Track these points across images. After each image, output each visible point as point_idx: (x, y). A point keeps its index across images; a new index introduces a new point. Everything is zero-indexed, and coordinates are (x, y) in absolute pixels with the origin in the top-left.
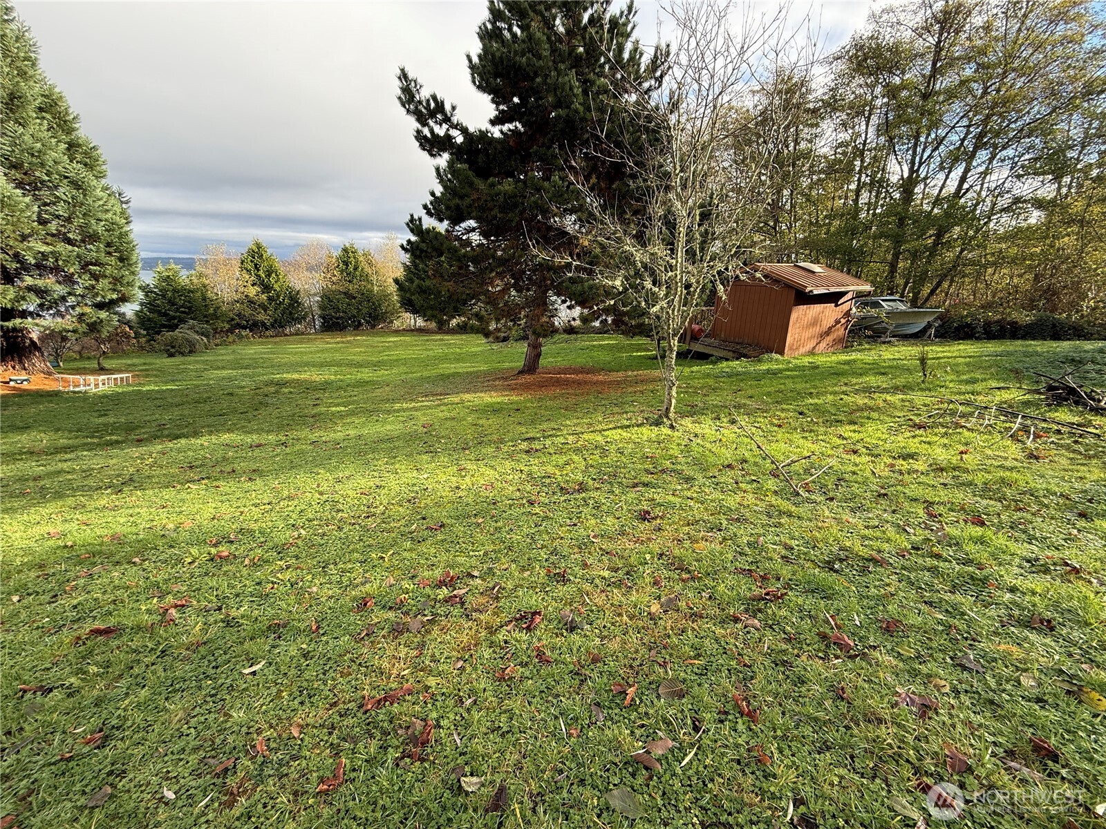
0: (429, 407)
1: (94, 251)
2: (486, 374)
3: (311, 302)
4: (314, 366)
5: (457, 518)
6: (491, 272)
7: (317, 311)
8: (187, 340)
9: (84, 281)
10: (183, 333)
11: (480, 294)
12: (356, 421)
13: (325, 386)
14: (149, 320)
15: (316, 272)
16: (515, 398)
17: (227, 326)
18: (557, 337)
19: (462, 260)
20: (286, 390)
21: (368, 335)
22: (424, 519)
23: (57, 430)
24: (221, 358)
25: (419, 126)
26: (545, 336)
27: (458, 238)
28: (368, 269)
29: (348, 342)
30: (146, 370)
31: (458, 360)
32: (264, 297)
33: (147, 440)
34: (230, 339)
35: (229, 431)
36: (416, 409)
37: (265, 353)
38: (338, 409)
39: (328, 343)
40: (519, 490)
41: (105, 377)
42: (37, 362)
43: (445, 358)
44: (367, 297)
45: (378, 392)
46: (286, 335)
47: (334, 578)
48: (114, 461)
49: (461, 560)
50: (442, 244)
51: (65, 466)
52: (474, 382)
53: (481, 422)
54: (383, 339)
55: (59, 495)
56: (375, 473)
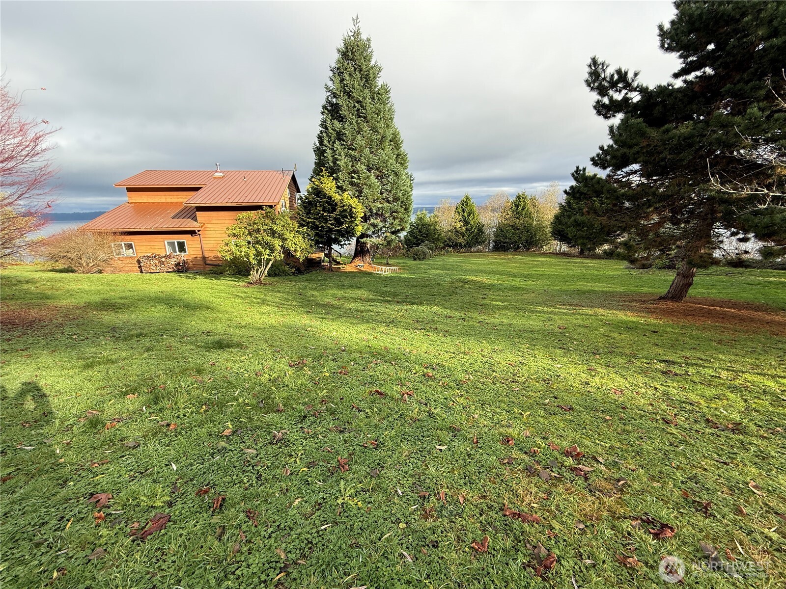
0: (566, 314)
1: (396, 206)
2: (621, 295)
3: (490, 232)
4: (485, 273)
5: (586, 408)
6: (650, 206)
7: (492, 238)
8: (423, 252)
9: (390, 220)
10: (422, 248)
11: (632, 227)
12: (509, 314)
13: (491, 287)
14: (409, 240)
15: (497, 212)
16: (653, 321)
17: (442, 245)
18: (713, 269)
19: (618, 199)
20: (467, 286)
21: (523, 255)
22: (556, 398)
23: (370, 291)
24: (436, 263)
25: (599, 98)
26: (699, 266)
27: (618, 181)
28: (531, 209)
29: (509, 259)
30: (404, 266)
31: (594, 280)
32: (464, 228)
33: (401, 302)
34: (442, 253)
35: (436, 305)
36: (555, 314)
37: (458, 262)
38: (497, 303)
39: (496, 259)
40: (652, 405)
41: (388, 268)
42: (368, 259)
43: (583, 278)
44: (528, 229)
45: (525, 296)
46: (471, 252)
47: (488, 414)
48: (387, 310)
49: (587, 442)
50: (602, 187)
51: (371, 308)
52: (608, 300)
53: (613, 335)
54: (533, 259)
55: (368, 322)
56: (519, 353)
